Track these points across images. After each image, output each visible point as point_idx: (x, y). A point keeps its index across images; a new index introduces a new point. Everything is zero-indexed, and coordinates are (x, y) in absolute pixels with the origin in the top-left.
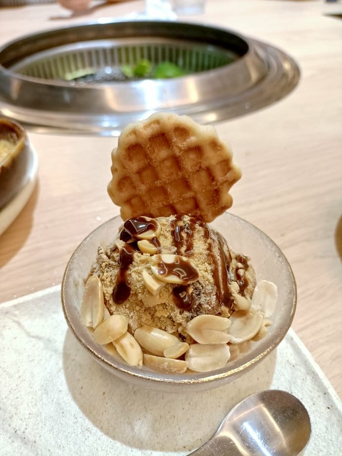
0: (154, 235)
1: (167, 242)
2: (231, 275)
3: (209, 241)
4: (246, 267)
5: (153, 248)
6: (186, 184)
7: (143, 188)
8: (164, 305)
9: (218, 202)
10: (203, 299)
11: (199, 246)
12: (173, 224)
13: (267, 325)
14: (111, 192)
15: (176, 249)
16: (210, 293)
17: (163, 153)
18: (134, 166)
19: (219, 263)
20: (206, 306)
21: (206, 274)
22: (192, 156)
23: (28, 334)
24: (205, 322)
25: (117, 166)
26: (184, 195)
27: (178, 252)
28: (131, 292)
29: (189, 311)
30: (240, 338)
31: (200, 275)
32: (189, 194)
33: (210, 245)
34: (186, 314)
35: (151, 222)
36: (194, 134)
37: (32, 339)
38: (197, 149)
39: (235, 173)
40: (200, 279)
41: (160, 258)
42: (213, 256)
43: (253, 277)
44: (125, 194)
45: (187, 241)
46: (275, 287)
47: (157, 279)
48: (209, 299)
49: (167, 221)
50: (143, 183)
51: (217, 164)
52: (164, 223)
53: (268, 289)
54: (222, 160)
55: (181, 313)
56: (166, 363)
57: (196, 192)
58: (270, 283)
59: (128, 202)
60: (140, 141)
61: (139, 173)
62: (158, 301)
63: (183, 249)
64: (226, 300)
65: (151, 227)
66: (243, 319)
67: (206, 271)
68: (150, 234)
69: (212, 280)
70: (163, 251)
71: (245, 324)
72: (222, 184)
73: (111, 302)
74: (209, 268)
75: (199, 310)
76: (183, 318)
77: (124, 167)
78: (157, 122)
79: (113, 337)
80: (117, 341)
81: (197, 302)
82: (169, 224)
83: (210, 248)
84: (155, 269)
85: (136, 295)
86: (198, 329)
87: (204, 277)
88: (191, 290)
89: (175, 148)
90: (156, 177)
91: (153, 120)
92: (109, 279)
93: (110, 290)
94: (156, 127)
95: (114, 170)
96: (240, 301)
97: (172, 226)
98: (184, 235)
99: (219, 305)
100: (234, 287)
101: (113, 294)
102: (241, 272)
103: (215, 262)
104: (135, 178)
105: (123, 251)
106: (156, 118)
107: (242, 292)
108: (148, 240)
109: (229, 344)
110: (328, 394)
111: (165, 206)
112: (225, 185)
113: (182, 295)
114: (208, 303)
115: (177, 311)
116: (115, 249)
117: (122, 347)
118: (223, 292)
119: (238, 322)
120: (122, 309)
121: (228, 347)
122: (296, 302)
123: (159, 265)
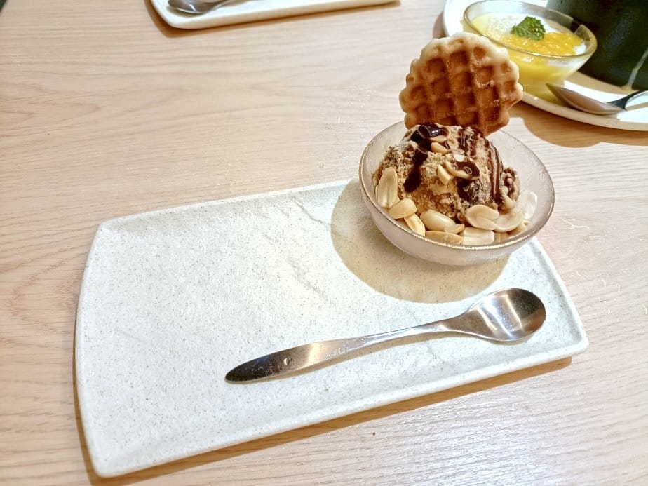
0: (445, 139)
1: (455, 146)
2: (502, 182)
3: (489, 150)
4: (514, 179)
5: (445, 150)
6: (472, 99)
7: (433, 98)
8: (449, 195)
9: (496, 119)
10: (480, 194)
11: (481, 153)
12: (461, 132)
13: (525, 224)
14: (403, 100)
15: (464, 152)
16: (486, 191)
17: (459, 69)
18: (431, 77)
19: (495, 168)
20: (482, 200)
21: (485, 175)
22: (483, 74)
23: (311, 218)
24: (481, 210)
25: (415, 76)
26: (467, 109)
27: (466, 155)
28: (422, 183)
29: (468, 201)
30: (504, 227)
31: (481, 175)
32: (472, 109)
33: (490, 153)
34: (466, 203)
35: (442, 128)
36: (490, 55)
37: (315, 222)
38: (490, 69)
39: (517, 94)
40: (480, 177)
41: (453, 157)
42: (491, 162)
43: (518, 187)
44: (415, 103)
45: (471, 148)
46: (536, 197)
47: (449, 172)
48: (484, 195)
49: (455, 129)
50: (434, 93)
51: (504, 84)
52: (453, 131)
53: (530, 198)
54: (508, 80)
55: (462, 202)
56: (447, 236)
57: (479, 108)
58: (532, 193)
59: (416, 110)
60: (443, 55)
61: (433, 84)
62: (445, 190)
63: (469, 153)
64: (497, 198)
65: (443, 132)
66: (507, 216)
67: (485, 173)
68: (441, 138)
69: (489, 181)
70: (454, 152)
71: (508, 219)
72: (504, 103)
73: (402, 190)
74: (488, 171)
75: (476, 201)
76: (462, 206)
77: (421, 77)
78: (461, 41)
79: (407, 213)
80: (408, 217)
81: (476, 196)
82: (456, 132)
83: (490, 155)
84: (449, 164)
85: (426, 186)
86: (474, 216)
87: (483, 177)
88: (473, 185)
89: (471, 65)
90: (447, 90)
91: (457, 38)
92: (403, 172)
93: (403, 180)
94: (459, 45)
95: (409, 79)
96: (508, 201)
97: (459, 134)
98: (468, 143)
99: (491, 201)
100: (505, 190)
101: (404, 185)
102: (510, 180)
103: (492, 167)
104: (428, 88)
105: (417, 150)
106: (460, 37)
107: (509, 195)
108: (440, 143)
109: (494, 231)
110: (563, 296)
111: (448, 117)
112: (506, 104)
113: (466, 189)
114: (483, 198)
115: (459, 200)
116: (410, 148)
117: (412, 222)
118: (495, 192)
119: (503, 218)
120: (410, 196)
121: (493, 233)
122: (552, 208)
123: (452, 162)
